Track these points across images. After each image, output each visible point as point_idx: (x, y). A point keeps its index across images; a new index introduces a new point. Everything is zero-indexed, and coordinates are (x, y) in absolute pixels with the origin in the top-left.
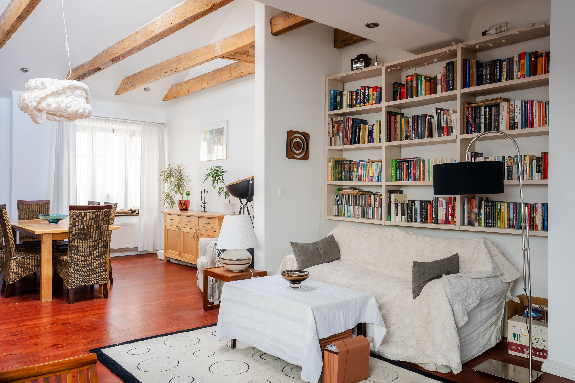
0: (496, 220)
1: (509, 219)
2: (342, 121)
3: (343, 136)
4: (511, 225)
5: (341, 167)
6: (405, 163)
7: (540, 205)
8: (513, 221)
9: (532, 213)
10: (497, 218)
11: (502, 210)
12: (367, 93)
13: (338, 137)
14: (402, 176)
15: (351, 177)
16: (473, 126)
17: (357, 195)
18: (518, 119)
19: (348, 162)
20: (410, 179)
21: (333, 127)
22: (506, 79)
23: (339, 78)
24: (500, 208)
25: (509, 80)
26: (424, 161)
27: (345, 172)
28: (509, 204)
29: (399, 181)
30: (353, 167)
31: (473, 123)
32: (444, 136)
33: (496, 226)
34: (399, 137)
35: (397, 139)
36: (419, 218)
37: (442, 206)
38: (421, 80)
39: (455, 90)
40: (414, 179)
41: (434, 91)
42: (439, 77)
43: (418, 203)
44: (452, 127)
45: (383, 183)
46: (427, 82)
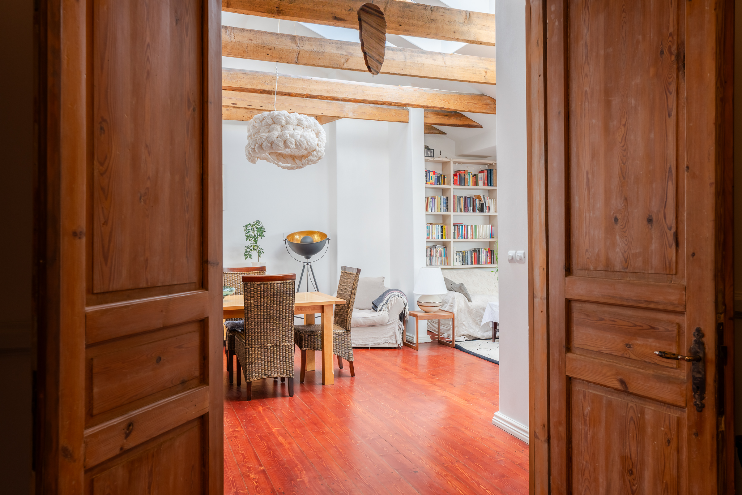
6: (457, 226)
12: (429, 174)
35: (456, 210)
36: (469, 263)
37: (484, 254)
38: (469, 174)
39: (495, 186)
40: (465, 237)
41: (476, 183)
42: (480, 175)
43: (469, 252)
44: (489, 207)
45: (452, 240)
46: (472, 176)
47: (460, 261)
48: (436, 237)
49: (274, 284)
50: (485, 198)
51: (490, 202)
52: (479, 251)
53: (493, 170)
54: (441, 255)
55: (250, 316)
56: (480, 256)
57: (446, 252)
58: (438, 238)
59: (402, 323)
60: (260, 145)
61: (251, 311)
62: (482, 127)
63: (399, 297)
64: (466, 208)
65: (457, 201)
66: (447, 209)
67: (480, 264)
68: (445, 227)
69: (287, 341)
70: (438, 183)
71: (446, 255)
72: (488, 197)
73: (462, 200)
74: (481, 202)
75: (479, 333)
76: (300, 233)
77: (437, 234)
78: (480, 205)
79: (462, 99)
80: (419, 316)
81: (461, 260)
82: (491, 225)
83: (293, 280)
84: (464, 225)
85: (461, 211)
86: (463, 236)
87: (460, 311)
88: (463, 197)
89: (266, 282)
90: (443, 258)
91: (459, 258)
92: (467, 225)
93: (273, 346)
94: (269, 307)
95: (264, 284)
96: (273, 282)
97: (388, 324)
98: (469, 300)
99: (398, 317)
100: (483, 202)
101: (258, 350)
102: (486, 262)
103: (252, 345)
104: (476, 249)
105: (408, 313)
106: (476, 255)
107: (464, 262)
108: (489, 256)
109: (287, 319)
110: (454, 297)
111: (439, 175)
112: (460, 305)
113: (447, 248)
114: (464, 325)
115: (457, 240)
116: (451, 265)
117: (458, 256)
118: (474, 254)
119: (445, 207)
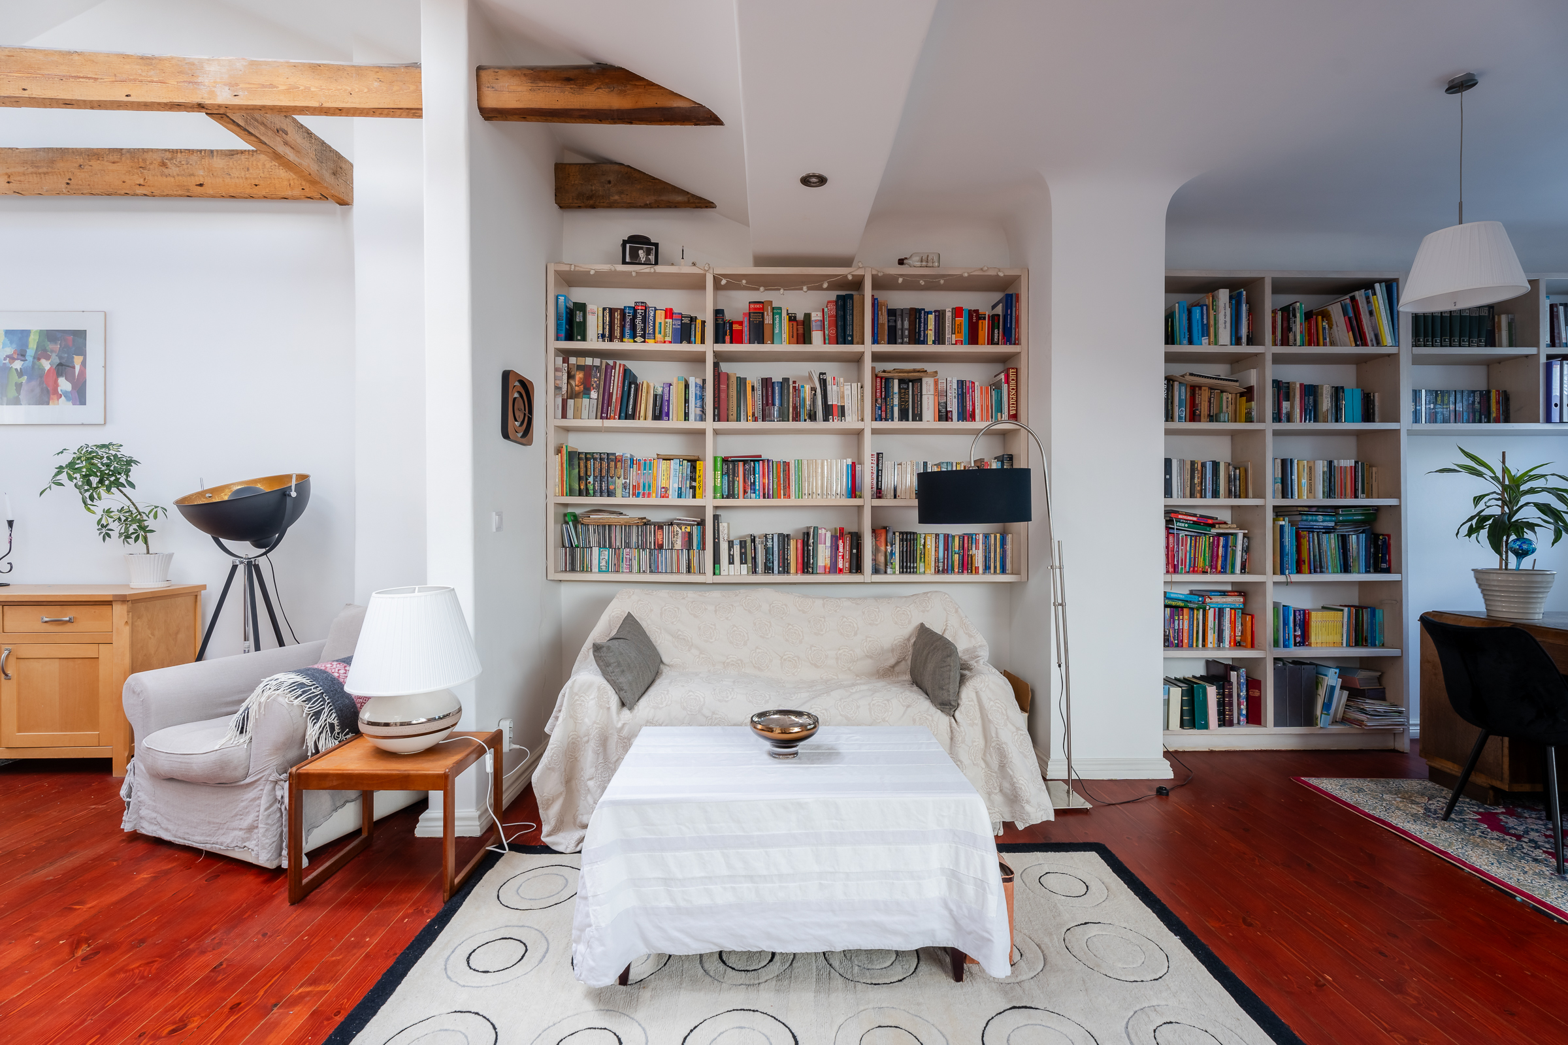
0: (918, 561)
1: (937, 560)
2: (597, 367)
3: (598, 399)
4: (941, 569)
5: (586, 467)
6: (741, 464)
7: (981, 535)
8: (944, 562)
9: (970, 548)
10: (918, 559)
11: (928, 547)
12: (651, 318)
13: (586, 401)
14: (736, 489)
15: (612, 487)
16: (883, 408)
17: (625, 526)
18: (953, 406)
19: (606, 456)
20: (753, 495)
21: (570, 376)
22: (934, 342)
23: (592, 272)
24: (925, 542)
25: (939, 344)
26: (787, 464)
27: (595, 477)
28: (937, 535)
29: (728, 497)
30: (616, 467)
31: (884, 404)
32: (833, 421)
33: (918, 572)
34: (735, 415)
35: (731, 417)
36: (777, 568)
37: (825, 544)
38: (780, 314)
39: (858, 343)
40: (764, 494)
41: (802, 338)
42: (816, 317)
43: (778, 540)
44: (843, 407)
45: (709, 502)
46: (790, 320)
48: (673, 493)
51: (847, 392)
52: (812, 534)
53: (852, 296)
54: (687, 545)
57: (703, 537)
58: (678, 497)
65: (738, 392)
67: (814, 573)
68: (699, 465)
70: (685, 343)
71: (702, 545)
72: (840, 380)
73: (752, 389)
77: (676, 485)
82: (849, 461)
88: (758, 379)
90: (694, 553)
92: (772, 459)
97: (240, 782)
102: (832, 568)
107: (761, 565)
108: (842, 550)
111: (686, 321)
113: (705, 525)
118: (796, 543)
119: (699, 409)
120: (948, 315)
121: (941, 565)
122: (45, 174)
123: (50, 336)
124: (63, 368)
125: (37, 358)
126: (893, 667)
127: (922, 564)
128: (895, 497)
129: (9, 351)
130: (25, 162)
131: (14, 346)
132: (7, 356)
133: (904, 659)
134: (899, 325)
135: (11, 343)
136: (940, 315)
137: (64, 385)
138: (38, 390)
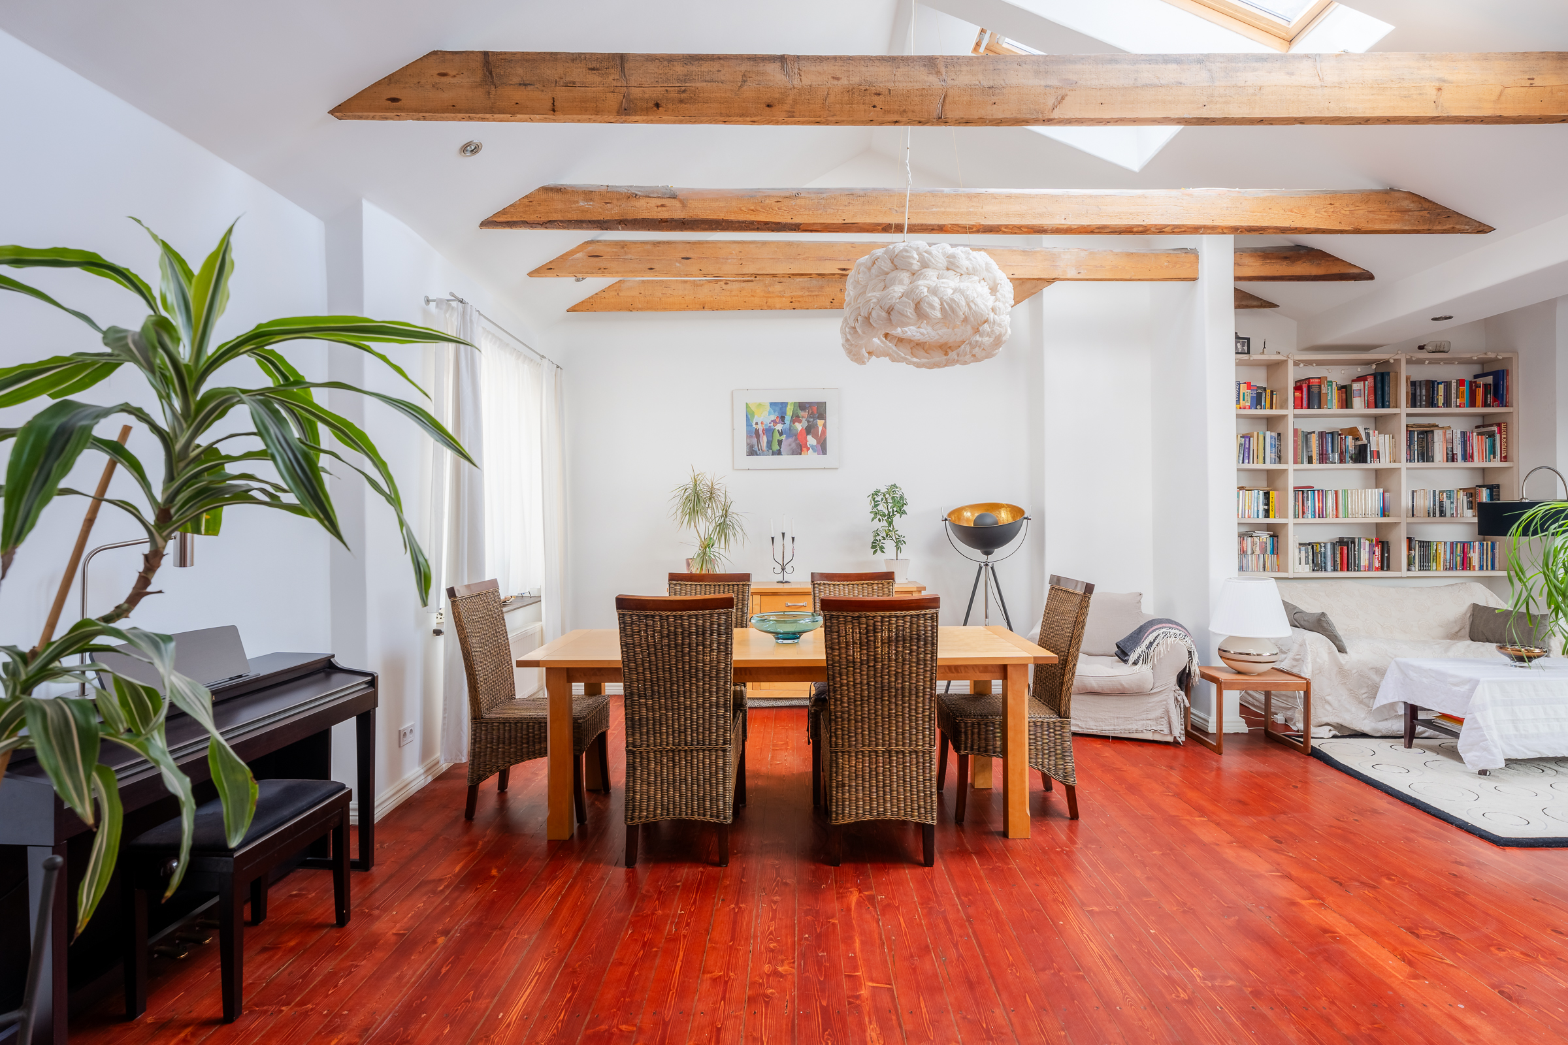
0: (1431, 562)
1: (1445, 561)
4: (1448, 567)
8: (1450, 562)
9: (1469, 553)
10: (1432, 560)
11: (1439, 552)
18: (1458, 450)
22: (1444, 405)
24: (1436, 548)
25: (1447, 406)
28: (1445, 544)
33: (1432, 569)
35: (1298, 460)
36: (1329, 566)
37: (1364, 549)
38: (1331, 386)
39: (1393, 407)
40: (1319, 515)
41: (1346, 403)
42: (1356, 386)
43: (1329, 546)
44: (1378, 452)
45: (1290, 520)
46: (1338, 390)
47: (1307, 563)
48: (1253, 513)
49: (889, 617)
50: (1368, 435)
51: (1382, 441)
52: (1353, 542)
53: (1388, 374)
54: (1264, 552)
55: (838, 684)
56: (1355, 554)
57: (1276, 545)
58: (1258, 517)
59: (1183, 693)
60: (866, 318)
61: (840, 674)
62: (1371, 277)
63: (1178, 639)
64: (1322, 454)
65: (1302, 442)
66: (1279, 458)
67: (1355, 570)
68: (1273, 494)
69: (921, 743)
70: (1259, 407)
71: (1275, 551)
72: (1376, 432)
73: (1314, 441)
74: (1359, 443)
75: (1366, 721)
76: (972, 507)
77: (1256, 508)
78: (1358, 447)
79: (1337, 204)
80: (1225, 683)
81: (1310, 561)
82: (1381, 490)
83: (934, 610)
84: (1318, 491)
85: (1310, 461)
86: (1315, 512)
87: (1318, 671)
88: (1317, 432)
89: (872, 614)
90: (1270, 558)
91: (1307, 557)
92: (1325, 489)
93: (890, 752)
94: (879, 665)
95: (867, 617)
96: (887, 613)
97: (1152, 692)
98: (1341, 650)
99: (1174, 679)
100: (1364, 441)
101: (857, 758)
102: (1369, 567)
103: (843, 745)
104: (1345, 540)
105: (1198, 672)
106: (1346, 551)
107: (1317, 564)
108: (1377, 554)
109: (921, 695)
110: (1304, 640)
111: (1259, 391)
112: (1318, 660)
113: (1277, 537)
114: (1328, 702)
115: (1301, 520)
116: (1286, 571)
117: (1303, 553)
118: (1342, 550)
119: (1273, 455)
120: (1454, 384)
121: (1448, 564)
122: (817, 296)
123: (802, 406)
124: (809, 430)
125: (793, 421)
126: (1457, 633)
127: (1434, 564)
128: (1413, 516)
129: (773, 417)
130: (803, 288)
131: (777, 414)
132: (772, 421)
133: (1463, 627)
134: (1418, 393)
135: (774, 412)
136: (1448, 385)
137: (811, 441)
138: (794, 445)
